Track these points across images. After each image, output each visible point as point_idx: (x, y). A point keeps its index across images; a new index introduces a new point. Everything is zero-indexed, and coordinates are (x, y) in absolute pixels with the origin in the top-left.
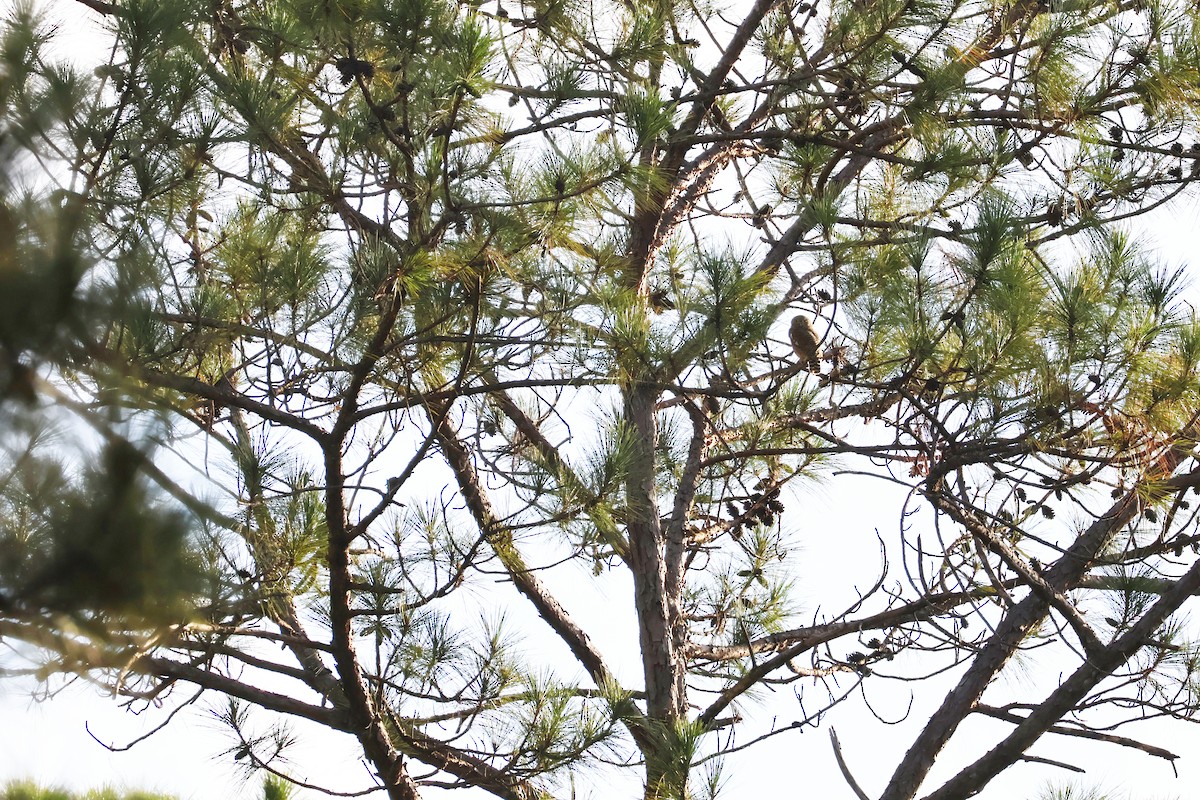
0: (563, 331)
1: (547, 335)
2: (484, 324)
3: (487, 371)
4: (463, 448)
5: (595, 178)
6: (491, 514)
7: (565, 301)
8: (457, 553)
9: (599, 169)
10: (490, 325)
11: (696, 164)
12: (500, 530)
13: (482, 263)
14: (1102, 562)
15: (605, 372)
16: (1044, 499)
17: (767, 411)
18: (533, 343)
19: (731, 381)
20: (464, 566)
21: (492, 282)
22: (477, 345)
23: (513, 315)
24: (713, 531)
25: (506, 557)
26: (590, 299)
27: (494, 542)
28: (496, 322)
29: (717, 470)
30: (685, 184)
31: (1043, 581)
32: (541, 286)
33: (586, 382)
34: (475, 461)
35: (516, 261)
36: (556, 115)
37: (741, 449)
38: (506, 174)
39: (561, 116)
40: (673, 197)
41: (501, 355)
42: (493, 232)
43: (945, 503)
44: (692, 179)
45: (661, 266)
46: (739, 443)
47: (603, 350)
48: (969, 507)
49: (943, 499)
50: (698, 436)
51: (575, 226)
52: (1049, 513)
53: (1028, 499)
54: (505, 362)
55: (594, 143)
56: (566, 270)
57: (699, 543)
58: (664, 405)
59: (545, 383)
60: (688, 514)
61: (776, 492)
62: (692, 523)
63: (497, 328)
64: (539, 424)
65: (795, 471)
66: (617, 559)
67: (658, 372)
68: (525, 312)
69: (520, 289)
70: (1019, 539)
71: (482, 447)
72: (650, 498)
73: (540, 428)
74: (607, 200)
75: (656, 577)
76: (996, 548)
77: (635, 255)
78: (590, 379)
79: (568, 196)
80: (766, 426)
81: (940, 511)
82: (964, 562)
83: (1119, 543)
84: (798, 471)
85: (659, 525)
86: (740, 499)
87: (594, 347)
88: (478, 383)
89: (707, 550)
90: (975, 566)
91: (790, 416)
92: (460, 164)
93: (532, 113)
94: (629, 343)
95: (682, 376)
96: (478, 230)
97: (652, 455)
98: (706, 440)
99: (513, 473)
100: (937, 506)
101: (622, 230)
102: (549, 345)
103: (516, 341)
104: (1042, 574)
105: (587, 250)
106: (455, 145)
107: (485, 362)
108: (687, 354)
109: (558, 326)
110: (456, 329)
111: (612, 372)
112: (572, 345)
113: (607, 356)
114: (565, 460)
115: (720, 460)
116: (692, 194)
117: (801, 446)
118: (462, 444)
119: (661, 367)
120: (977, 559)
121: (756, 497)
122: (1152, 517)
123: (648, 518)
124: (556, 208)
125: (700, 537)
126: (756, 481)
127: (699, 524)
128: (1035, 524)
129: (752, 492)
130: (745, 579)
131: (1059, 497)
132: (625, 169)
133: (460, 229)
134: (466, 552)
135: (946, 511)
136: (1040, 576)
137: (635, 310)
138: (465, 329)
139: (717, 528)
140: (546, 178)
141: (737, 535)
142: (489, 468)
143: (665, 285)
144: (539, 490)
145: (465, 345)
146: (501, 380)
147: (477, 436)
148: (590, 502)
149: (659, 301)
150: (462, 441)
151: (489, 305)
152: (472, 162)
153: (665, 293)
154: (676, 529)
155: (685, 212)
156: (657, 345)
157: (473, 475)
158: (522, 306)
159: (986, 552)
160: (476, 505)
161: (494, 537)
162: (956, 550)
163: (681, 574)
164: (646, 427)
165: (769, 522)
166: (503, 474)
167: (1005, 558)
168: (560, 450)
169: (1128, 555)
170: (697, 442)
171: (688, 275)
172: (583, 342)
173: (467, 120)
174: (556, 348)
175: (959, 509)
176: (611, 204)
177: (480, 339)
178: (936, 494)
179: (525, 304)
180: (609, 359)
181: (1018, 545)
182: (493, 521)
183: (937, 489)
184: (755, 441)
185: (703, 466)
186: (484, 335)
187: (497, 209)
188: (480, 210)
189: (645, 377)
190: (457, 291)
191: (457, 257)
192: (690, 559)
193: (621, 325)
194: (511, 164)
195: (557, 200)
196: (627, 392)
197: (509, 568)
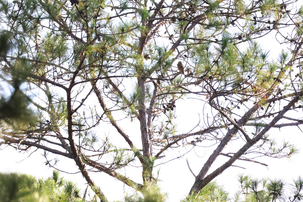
0: (123, 64)
1: (120, 65)
2: (105, 62)
3: (106, 73)
4: (100, 92)
5: (132, 28)
6: (106, 107)
7: (124, 57)
8: (98, 117)
9: (132, 26)
10: (106, 63)
11: (155, 25)
12: (108, 111)
13: (104, 48)
14: (251, 119)
15: (134, 74)
16: (238, 104)
17: (172, 83)
18: (116, 67)
19: (163, 76)
20: (100, 120)
21: (107, 53)
22: (103, 67)
23: (112, 60)
24: (159, 112)
25: (110, 118)
26: (130, 57)
27: (107, 114)
28: (108, 62)
29: (160, 97)
30: (153, 30)
31: (237, 124)
32: (119, 53)
33: (129, 76)
34: (102, 95)
35: (113, 47)
36: (122, 13)
37: (166, 92)
38: (111, 27)
39: (123, 13)
40: (150, 33)
41: (109, 70)
42: (107, 41)
43: (214, 105)
44: (154, 28)
45: (148, 49)
46: (165, 91)
47: (133, 69)
48: (219, 107)
49: (213, 104)
50: (156, 89)
51: (126, 39)
52: (239, 108)
53: (234, 104)
54: (110, 71)
55: (131, 20)
56: (125, 50)
57: (156, 115)
58: (147, 82)
59: (119, 77)
60: (153, 108)
61: (174, 102)
62: (154, 110)
63: (108, 63)
64: (118, 86)
65: (179, 97)
66: (136, 118)
67: (146, 74)
68: (115, 60)
69: (114, 54)
70: (232, 114)
71: (104, 92)
72: (144, 104)
73: (118, 87)
74: (134, 33)
75: (145, 123)
76: (226, 116)
77: (141, 46)
78: (130, 76)
79: (125, 33)
80: (172, 87)
81: (212, 107)
82: (219, 119)
83: (255, 115)
84: (180, 97)
85: (146, 110)
86: (165, 104)
87: (131, 68)
88: (104, 76)
89: (158, 116)
90: (221, 120)
91: (177, 85)
92: (99, 25)
93: (117, 12)
94: (139, 67)
95: (151, 75)
96: (104, 40)
97: (144, 94)
98: (157, 90)
99: (112, 98)
100: (212, 106)
101: (138, 40)
102: (120, 67)
103: (112, 66)
104: (237, 122)
105: (129, 45)
106: (98, 20)
107: (105, 71)
108: (152, 70)
109: (122, 63)
110: (98, 63)
111: (135, 74)
112: (126, 67)
113: (134, 70)
114: (124, 95)
115: (161, 95)
116: (155, 31)
117: (180, 92)
118: (99, 91)
119: (147, 73)
120: (221, 119)
121: (169, 104)
122: (262, 109)
123: (143, 109)
124: (122, 35)
125: (156, 113)
126: (169, 100)
127: (156, 110)
128: (235, 110)
129: (169, 102)
130: (167, 123)
131: (241, 104)
132: (138, 27)
133: (99, 40)
134: (100, 116)
135: (214, 107)
136: (236, 123)
137: (141, 59)
138: (100, 64)
139: (160, 111)
140: (120, 28)
141: (165, 112)
142: (106, 96)
143: (148, 53)
144: (118, 102)
145: (100, 67)
146: (109, 76)
147: (103, 89)
148: (130, 105)
149: (146, 57)
150: (99, 90)
151: (106, 58)
152: (102, 24)
153: (148, 55)
154: (150, 111)
155: (153, 36)
156: (146, 68)
157: (102, 98)
158: (114, 58)
159: (223, 117)
160: (103, 105)
161: (107, 113)
162: (216, 116)
163: (151, 122)
164: (143, 87)
165: (172, 109)
166: (110, 98)
167: (228, 118)
168: (123, 92)
169: (257, 118)
170: (155, 91)
171: (154, 51)
172: (128, 67)
173: (101, 15)
174: (122, 68)
175: (217, 107)
176: (135, 34)
177: (104, 66)
178: (211, 103)
179: (115, 58)
180: (134, 71)
181: (231, 115)
182: (107, 109)
183: (212, 102)
184: (169, 91)
185: (157, 96)
186: (105, 65)
187: (108, 35)
188: (104, 35)
189: (143, 75)
190: (99, 54)
191: (98, 47)
192: (154, 118)
193: (137, 63)
194: (112, 24)
195: (122, 34)
196: (138, 79)
197: (110, 120)
